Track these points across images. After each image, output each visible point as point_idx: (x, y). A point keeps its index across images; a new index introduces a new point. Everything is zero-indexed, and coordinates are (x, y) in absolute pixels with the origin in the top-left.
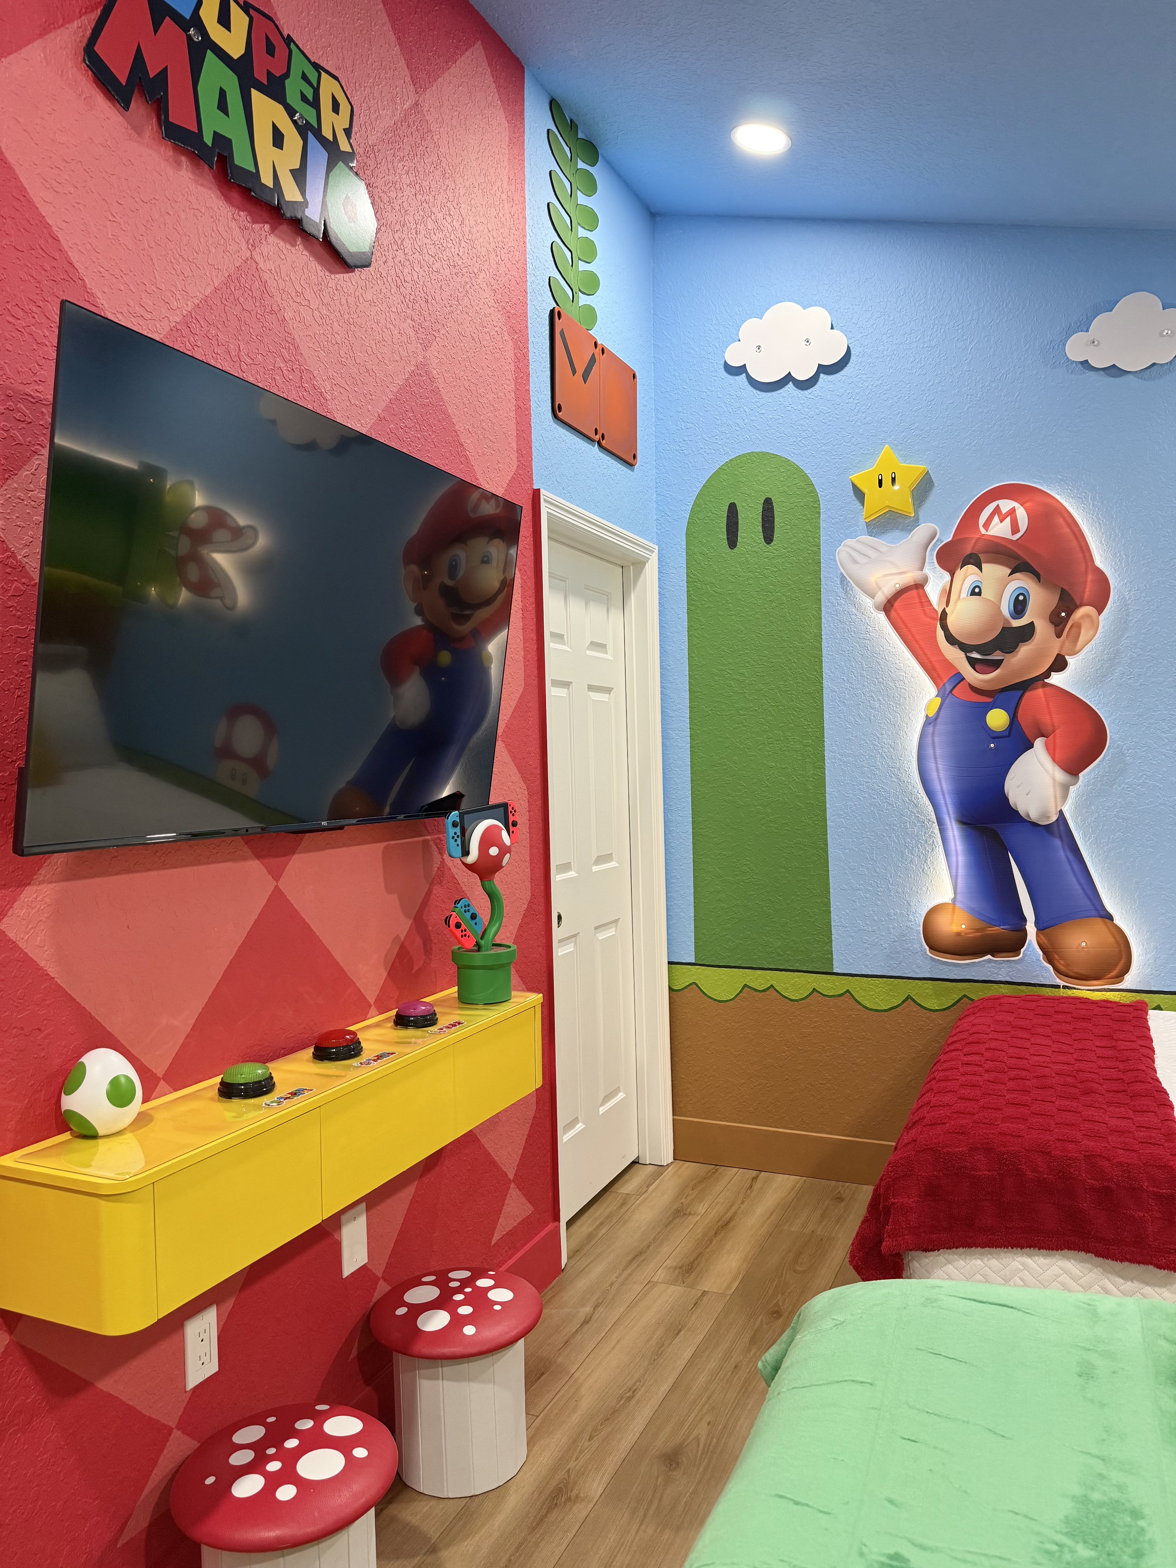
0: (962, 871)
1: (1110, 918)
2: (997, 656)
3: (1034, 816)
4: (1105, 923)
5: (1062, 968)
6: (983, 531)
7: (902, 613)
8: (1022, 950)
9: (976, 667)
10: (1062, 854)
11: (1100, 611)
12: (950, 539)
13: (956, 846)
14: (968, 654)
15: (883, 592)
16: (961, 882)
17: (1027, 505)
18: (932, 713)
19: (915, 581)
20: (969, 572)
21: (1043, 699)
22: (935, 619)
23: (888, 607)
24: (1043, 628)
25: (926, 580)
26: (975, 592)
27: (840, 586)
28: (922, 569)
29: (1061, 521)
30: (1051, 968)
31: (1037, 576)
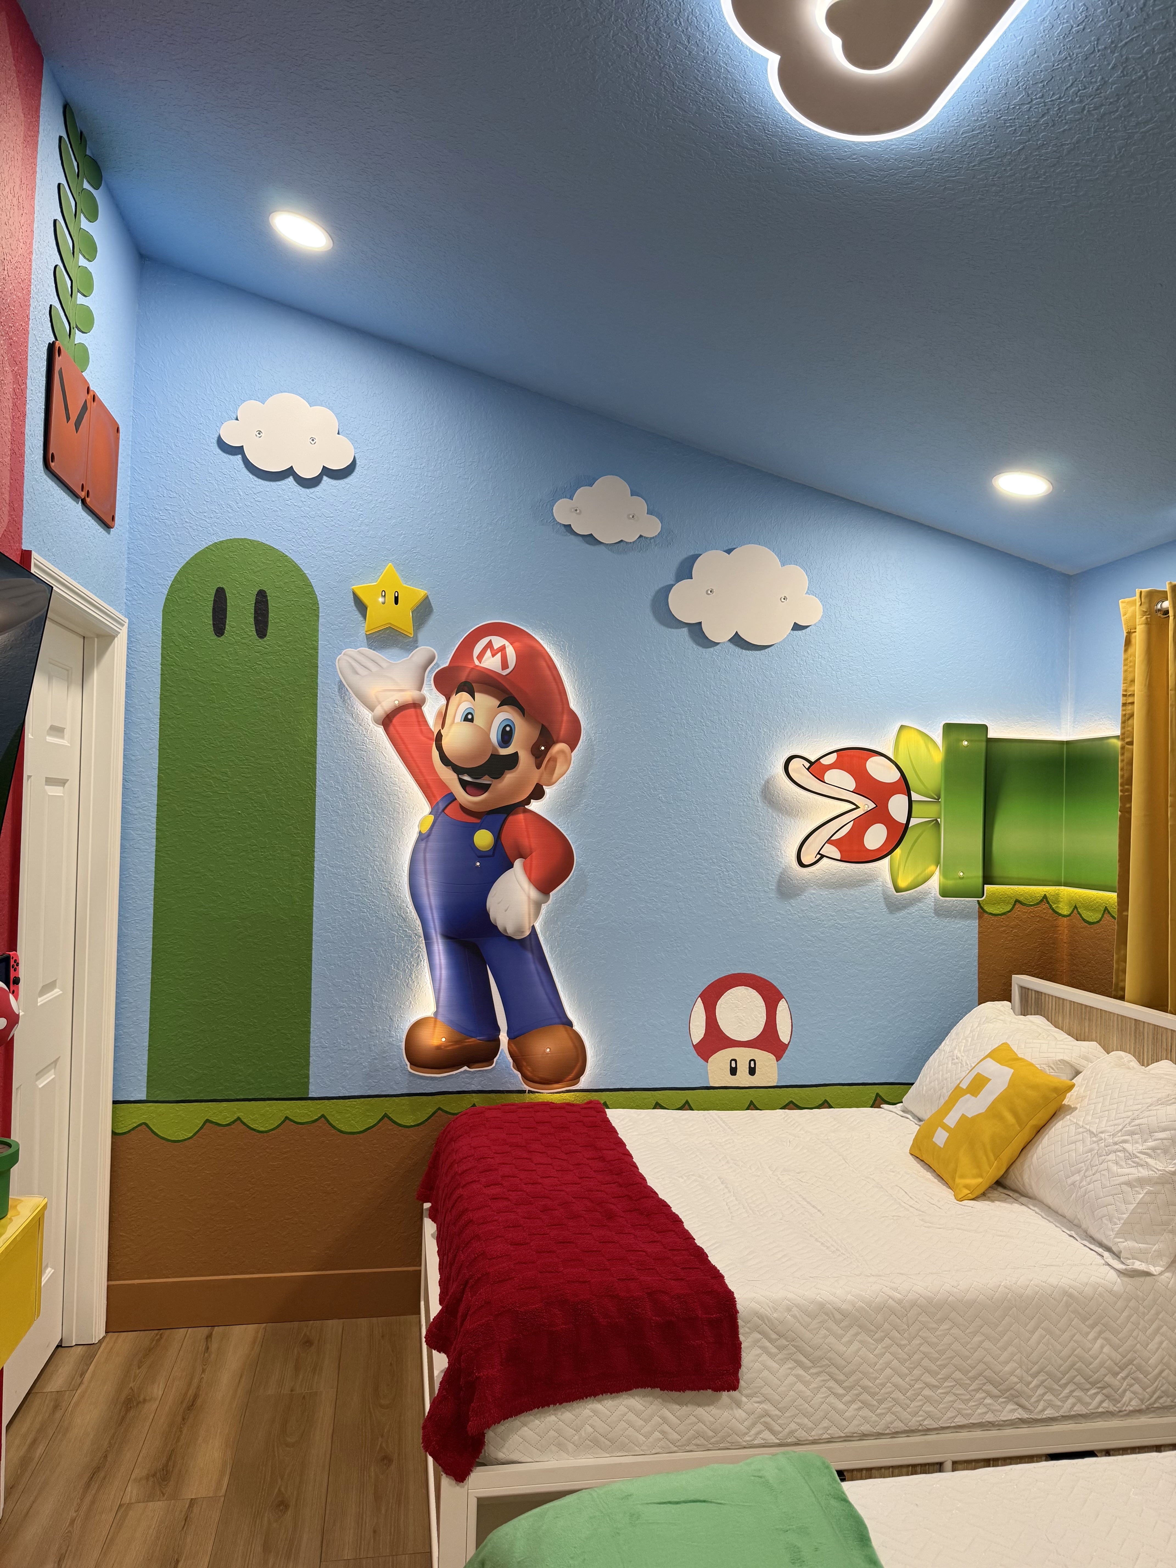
0: (444, 985)
1: (570, 1024)
2: (485, 780)
3: (510, 931)
4: (566, 1031)
5: (529, 1074)
6: (477, 662)
7: (399, 728)
8: (495, 1060)
9: (467, 789)
10: (533, 966)
11: (573, 748)
12: (447, 665)
13: (440, 959)
14: (460, 776)
15: (382, 706)
16: (443, 995)
17: (516, 644)
18: (425, 829)
19: (413, 700)
20: (463, 699)
21: (523, 824)
22: (431, 739)
23: (387, 721)
24: (525, 759)
25: (423, 700)
26: (468, 718)
27: (338, 693)
28: (420, 688)
29: (544, 664)
30: (520, 1075)
31: (522, 711)
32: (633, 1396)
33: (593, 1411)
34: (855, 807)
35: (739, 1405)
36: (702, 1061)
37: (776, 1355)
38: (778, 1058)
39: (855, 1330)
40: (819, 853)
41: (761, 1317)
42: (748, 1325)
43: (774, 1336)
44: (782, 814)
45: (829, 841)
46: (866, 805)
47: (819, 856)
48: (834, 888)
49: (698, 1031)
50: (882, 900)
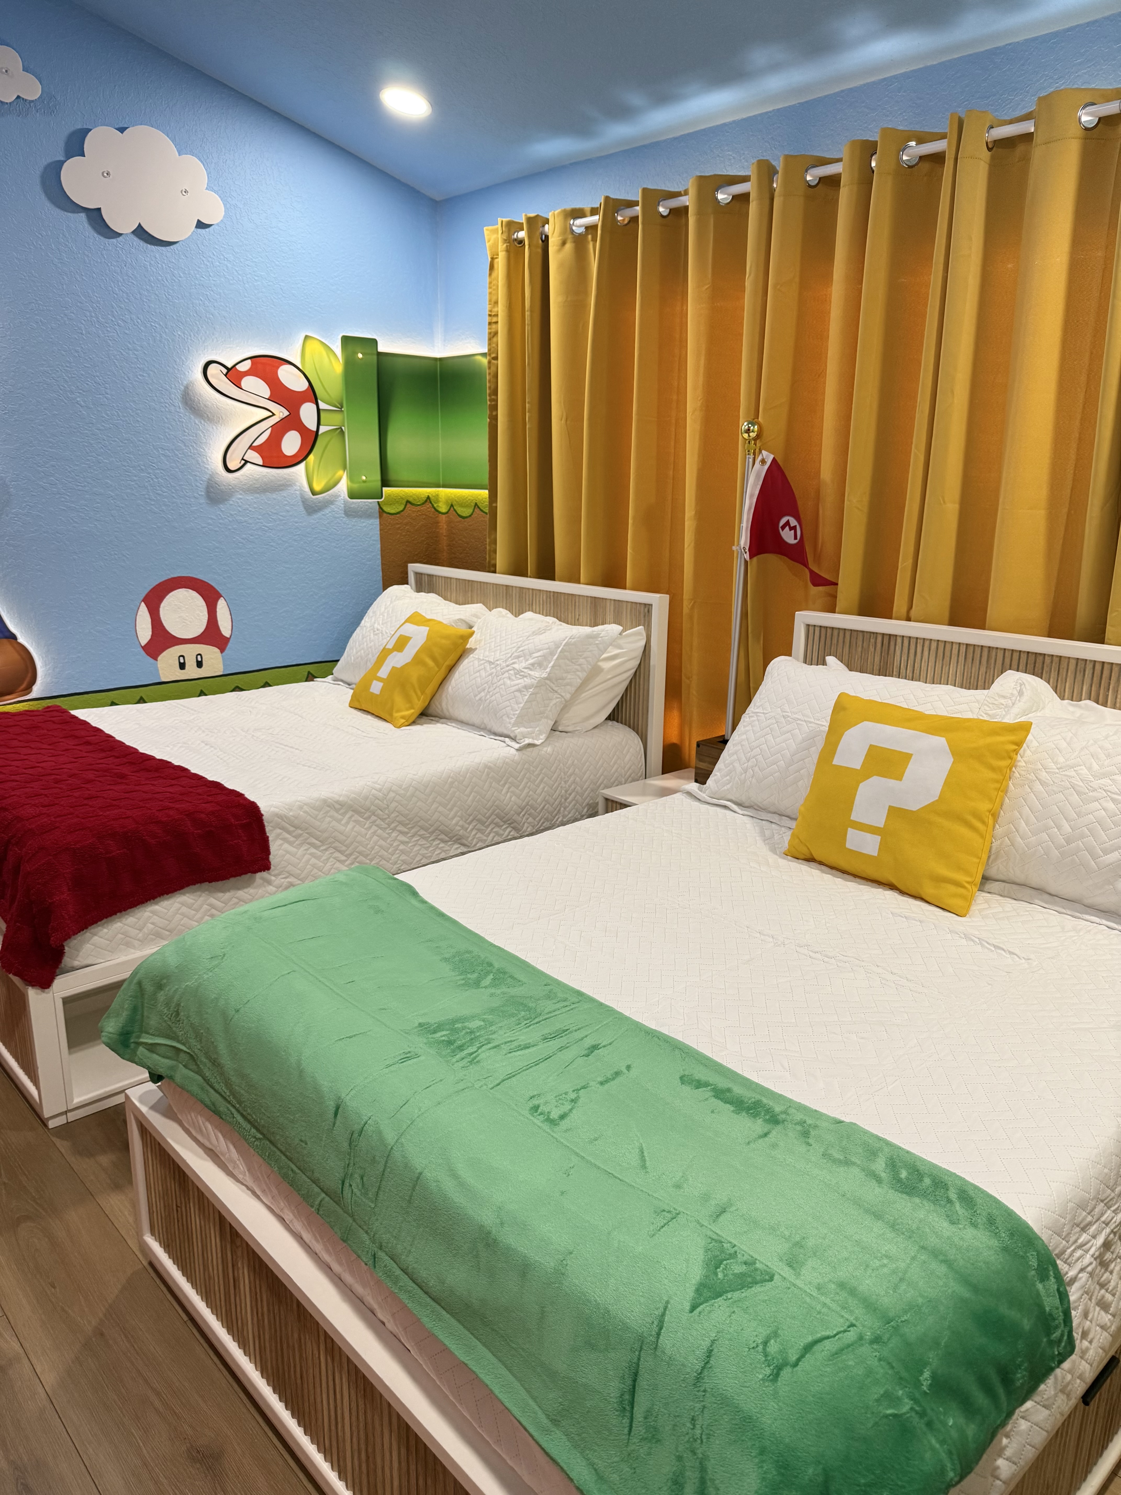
32: (184, 894)
33: (153, 912)
34: (271, 414)
35: (269, 883)
36: (151, 660)
37: (294, 842)
38: (222, 650)
39: (350, 813)
40: (243, 459)
41: (280, 817)
42: (271, 825)
43: (292, 829)
44: (204, 420)
45: (251, 447)
46: (281, 412)
47: (243, 462)
48: (258, 493)
49: (145, 633)
50: (300, 503)
